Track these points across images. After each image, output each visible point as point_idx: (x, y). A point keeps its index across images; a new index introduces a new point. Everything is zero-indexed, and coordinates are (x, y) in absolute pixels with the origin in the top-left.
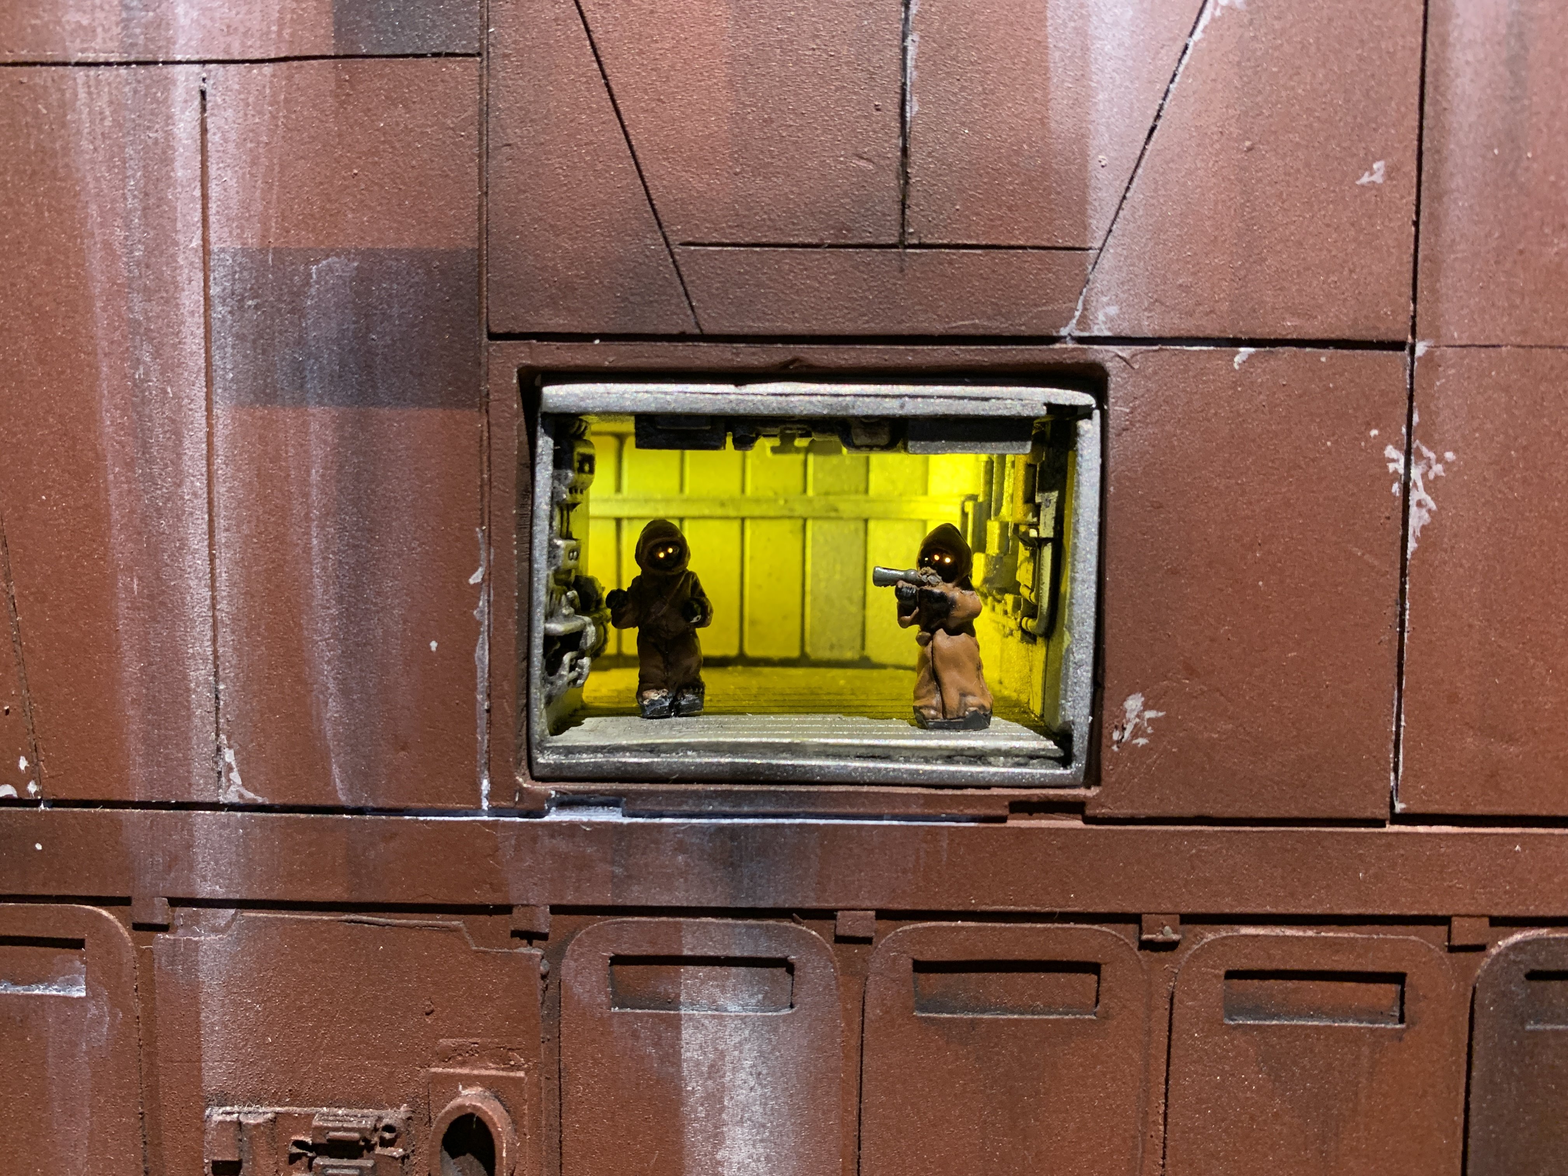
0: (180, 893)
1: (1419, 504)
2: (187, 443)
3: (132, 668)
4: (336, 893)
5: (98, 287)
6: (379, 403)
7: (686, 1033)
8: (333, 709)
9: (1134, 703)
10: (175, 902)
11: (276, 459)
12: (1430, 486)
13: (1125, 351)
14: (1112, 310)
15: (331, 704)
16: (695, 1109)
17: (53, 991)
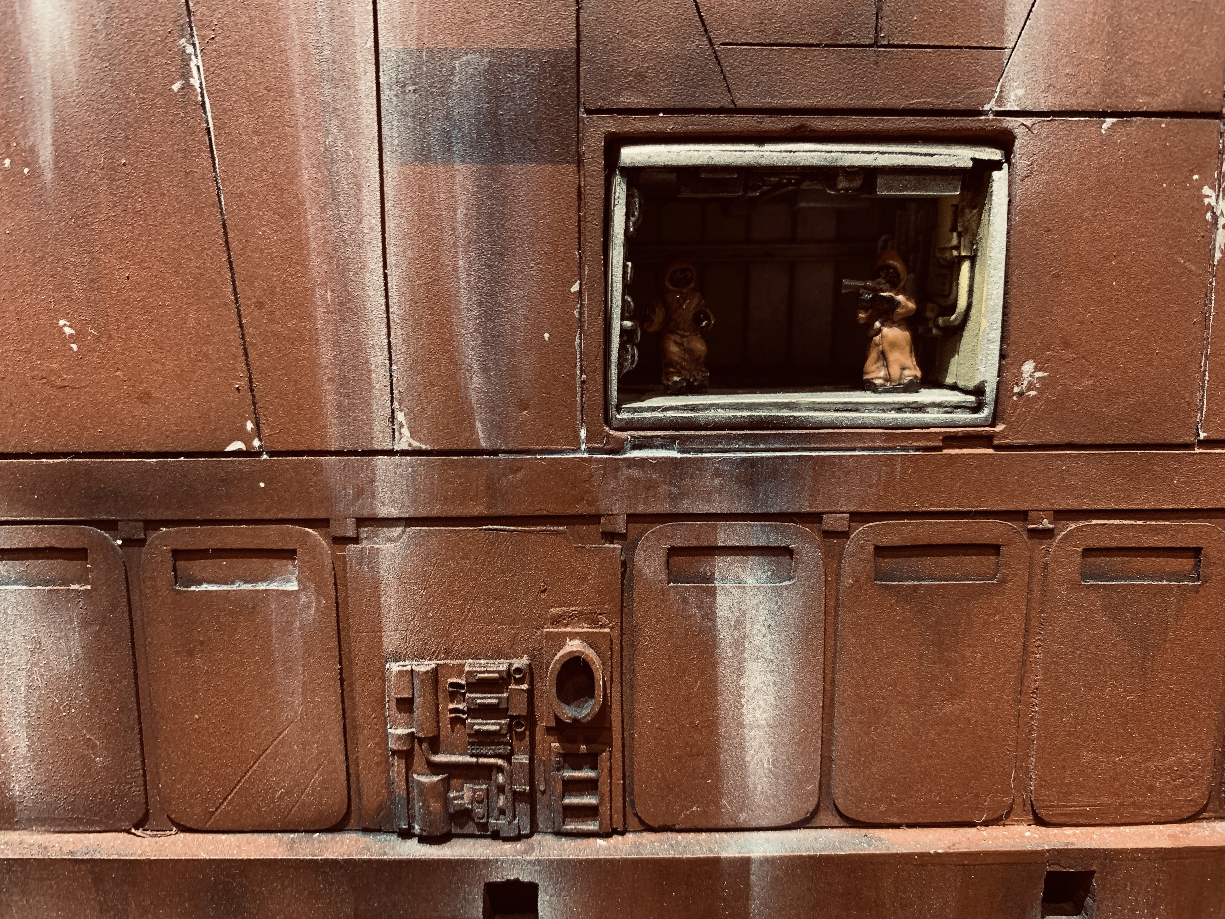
0: (366, 513)
2: (365, 190)
3: (327, 355)
4: (478, 510)
5: (297, 78)
6: (507, 162)
7: (722, 600)
8: (476, 381)
9: (1028, 367)
11: (431, 202)
13: (1028, 121)
14: (1021, 92)
15: (475, 378)
16: (726, 651)
17: (274, 586)
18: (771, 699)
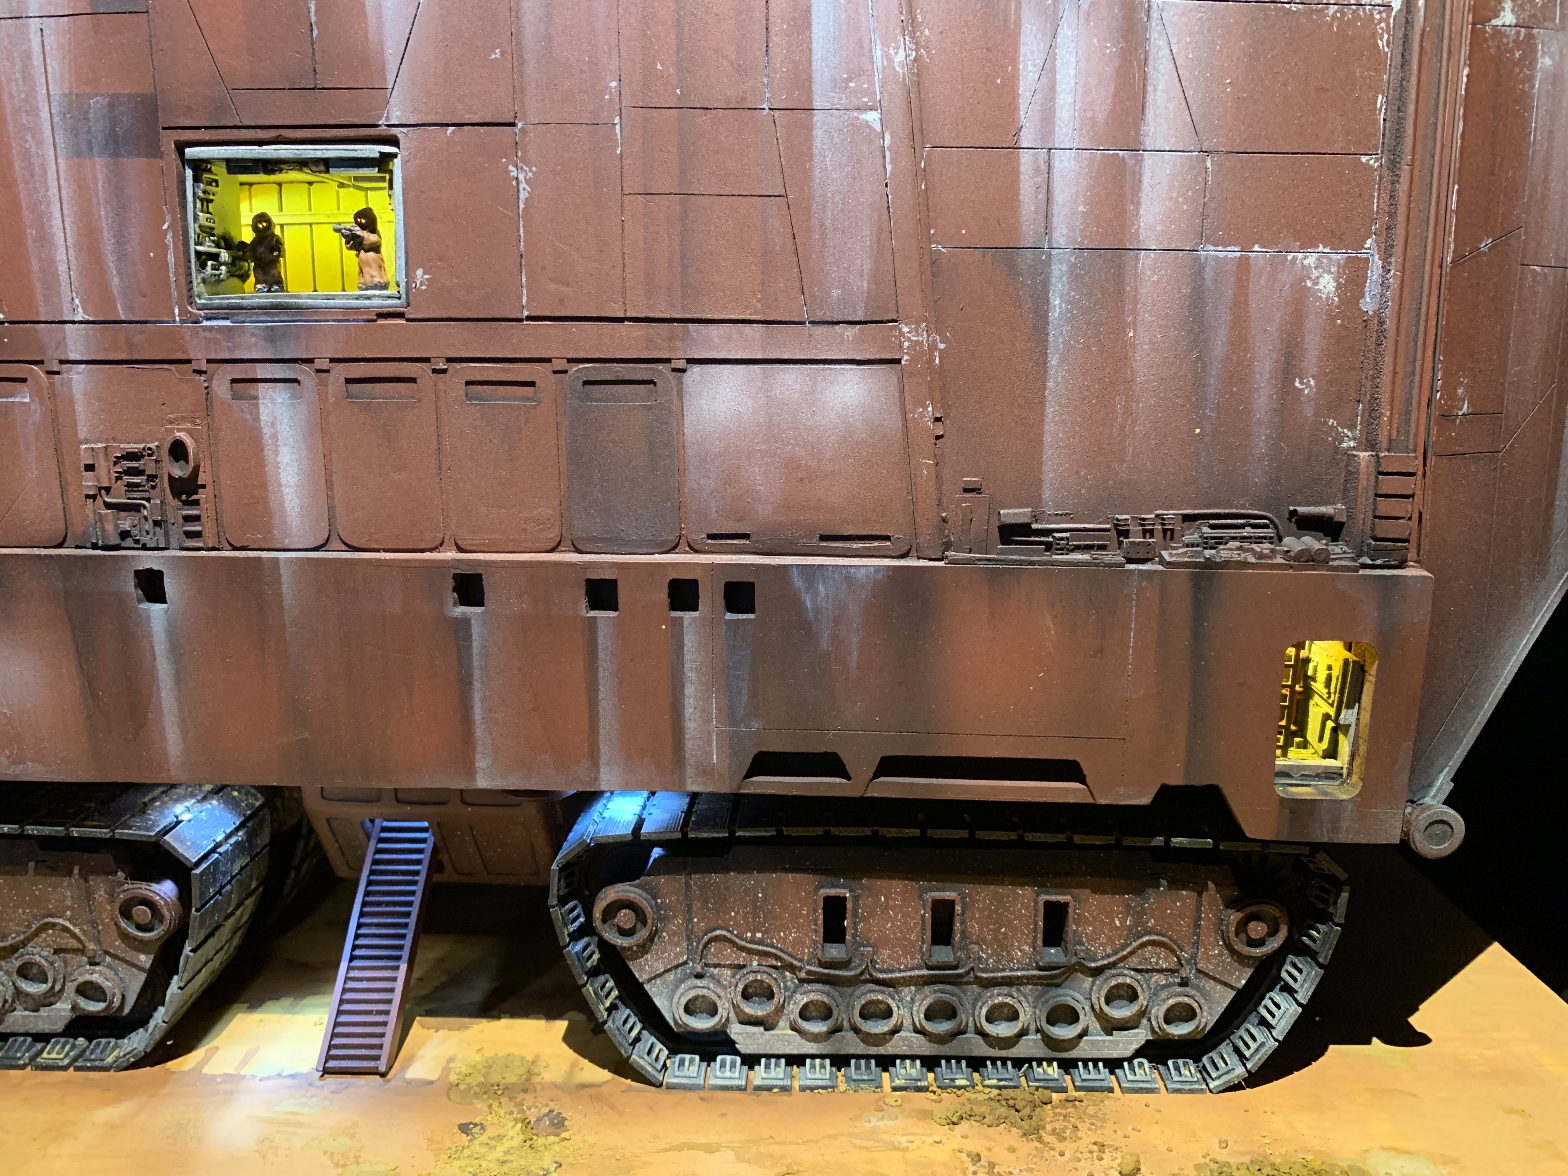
0: (63, 358)
1: (524, 189)
2: (49, 174)
3: (35, 266)
4: (124, 356)
5: (8, 111)
6: (121, 156)
7: (262, 409)
8: (116, 281)
9: (419, 272)
10: (62, 362)
11: (84, 179)
12: (527, 181)
13: (404, 130)
14: (398, 113)
15: (115, 279)
16: (267, 440)
17: (17, 400)
18: (296, 470)
